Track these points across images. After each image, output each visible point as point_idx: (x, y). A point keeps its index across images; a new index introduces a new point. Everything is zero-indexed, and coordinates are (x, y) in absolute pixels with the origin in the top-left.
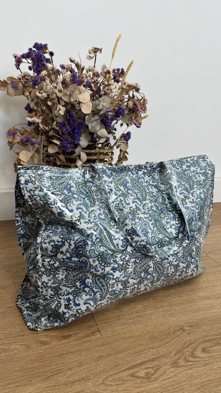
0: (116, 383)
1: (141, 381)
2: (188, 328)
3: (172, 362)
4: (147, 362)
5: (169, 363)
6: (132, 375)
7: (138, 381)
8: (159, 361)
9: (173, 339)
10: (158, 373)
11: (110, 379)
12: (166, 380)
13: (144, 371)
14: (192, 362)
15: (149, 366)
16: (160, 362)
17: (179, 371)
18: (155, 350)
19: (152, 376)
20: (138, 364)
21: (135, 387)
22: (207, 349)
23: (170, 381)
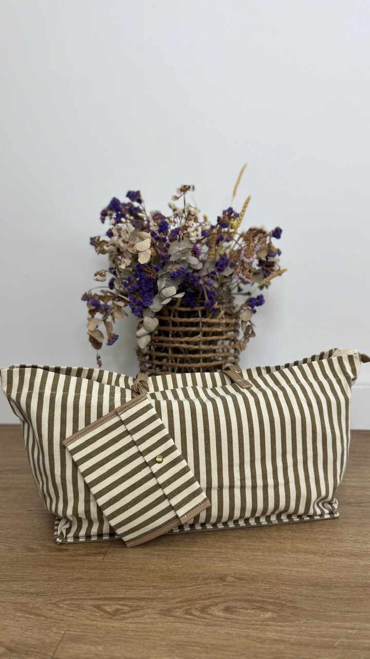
0: (71, 608)
1: (102, 615)
2: (232, 579)
3: (165, 609)
4: (132, 599)
5: (160, 609)
6: (98, 607)
7: (98, 614)
8: (147, 602)
9: (195, 585)
10: (133, 614)
11: (67, 602)
12: (135, 623)
14: (195, 616)
15: (129, 604)
17: (163, 620)
18: (156, 591)
19: (121, 614)
20: (116, 598)
21: (88, 618)
22: (234, 609)
23: (139, 626)
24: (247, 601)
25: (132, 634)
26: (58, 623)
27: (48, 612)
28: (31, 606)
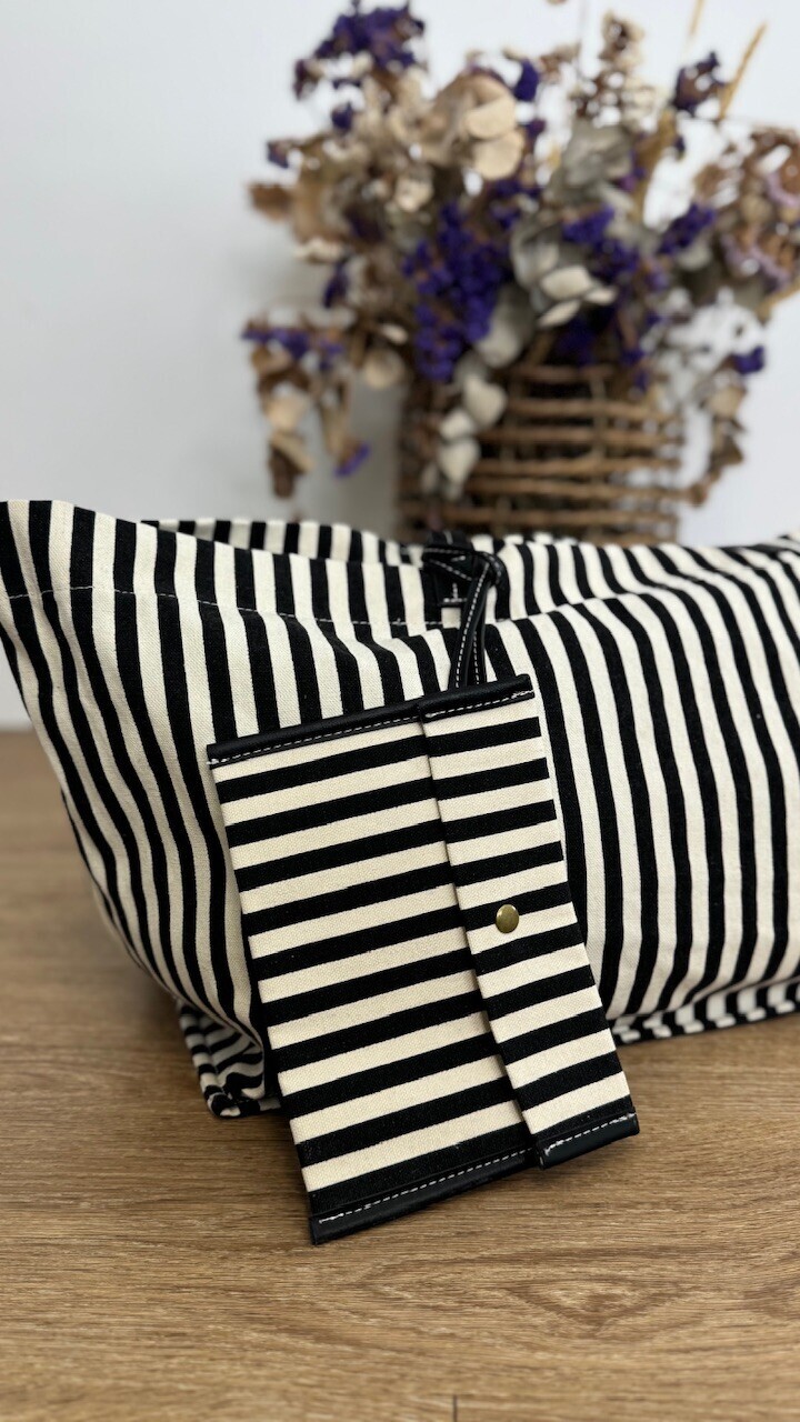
0: (431, 1303)
1: (554, 1326)
3: (757, 1288)
4: (623, 1252)
5: (741, 1288)
6: (521, 1290)
7: (538, 1321)
8: (684, 1263)
10: (661, 1312)
11: (406, 1277)
12: (687, 1351)
13: (588, 1286)
15: (624, 1272)
16: (688, 1268)
17: (781, 1333)
18: (684, 1218)
19: (619, 1316)
21: (510, 1340)
23: (710, 1363)
26: (409, 1364)
27: (355, 1319)
28: (282, 1298)
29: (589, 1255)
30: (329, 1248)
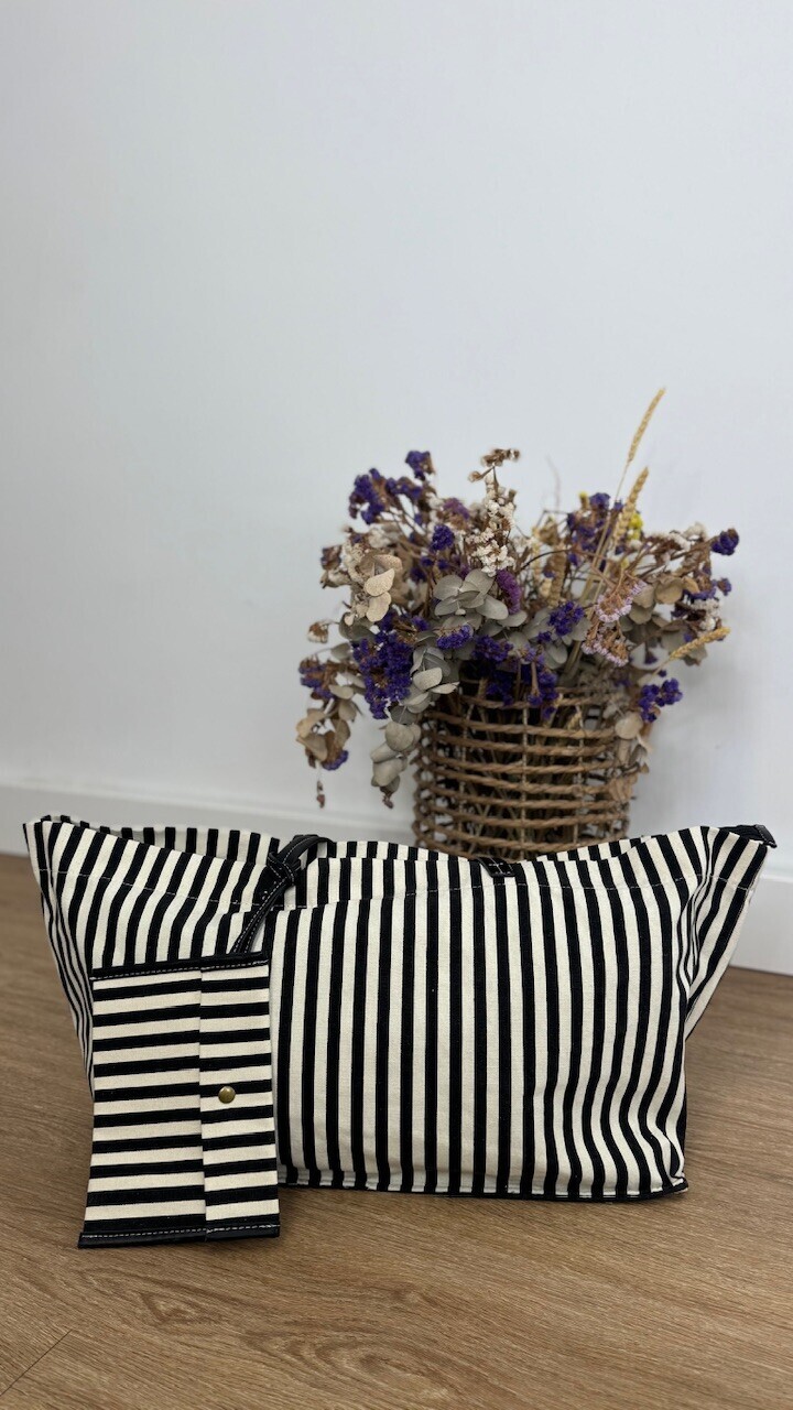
0: (101, 1289)
1: (144, 1316)
2: (417, 1300)
3: (256, 1331)
5: (248, 1328)
6: (147, 1298)
7: (139, 1311)
8: (236, 1309)
9: (338, 1296)
10: (198, 1327)
11: (104, 1275)
12: (189, 1346)
13: (178, 1304)
14: (302, 1358)
15: (203, 1304)
16: (235, 1311)
17: (242, 1352)
18: (263, 1289)
19: (178, 1321)
20: (187, 1288)
21: (119, 1316)
22: (383, 1364)
23: (194, 1354)
24: (417, 1353)
25: (173, 1365)
26: (66, 1311)
27: (63, 1286)
28: (42, 1267)
29: (196, 1291)
30: (84, 1251)
